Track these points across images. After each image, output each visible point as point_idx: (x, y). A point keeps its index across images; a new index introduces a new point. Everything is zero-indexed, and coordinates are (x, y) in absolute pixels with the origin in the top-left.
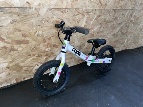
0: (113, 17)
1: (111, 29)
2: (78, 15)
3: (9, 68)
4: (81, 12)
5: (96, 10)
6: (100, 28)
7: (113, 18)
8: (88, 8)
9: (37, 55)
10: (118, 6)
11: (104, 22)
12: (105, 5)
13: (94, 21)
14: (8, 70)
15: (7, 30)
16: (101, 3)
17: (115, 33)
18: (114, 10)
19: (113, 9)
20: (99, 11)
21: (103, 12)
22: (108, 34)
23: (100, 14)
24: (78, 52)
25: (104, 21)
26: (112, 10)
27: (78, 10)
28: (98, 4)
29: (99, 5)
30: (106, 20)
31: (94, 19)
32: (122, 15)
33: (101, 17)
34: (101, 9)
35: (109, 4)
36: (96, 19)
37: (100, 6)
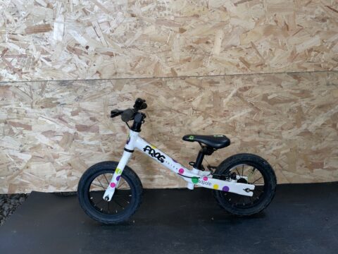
0: (293, 91)
1: (290, 118)
2: (187, 87)
3: (70, 165)
4: (193, 82)
5: (232, 76)
6: (252, 113)
7: (292, 93)
8: (212, 74)
9: (111, 152)
10: (305, 65)
11: (263, 102)
12: (258, 65)
13: (231, 100)
14: (70, 167)
15: (71, 110)
16: (245, 63)
17: (311, 129)
18: (295, 75)
19: (288, 73)
20: (243, 79)
21: (255, 80)
22: (282, 129)
23: (248, 85)
24: (157, 155)
25: (263, 100)
26: (284, 75)
27: (187, 79)
28: (238, 66)
29: (240, 67)
30: (269, 98)
31: (231, 95)
32: (328, 85)
33: (250, 90)
34: (249, 75)
35: (271, 62)
36: (237, 95)
37: (243, 68)
